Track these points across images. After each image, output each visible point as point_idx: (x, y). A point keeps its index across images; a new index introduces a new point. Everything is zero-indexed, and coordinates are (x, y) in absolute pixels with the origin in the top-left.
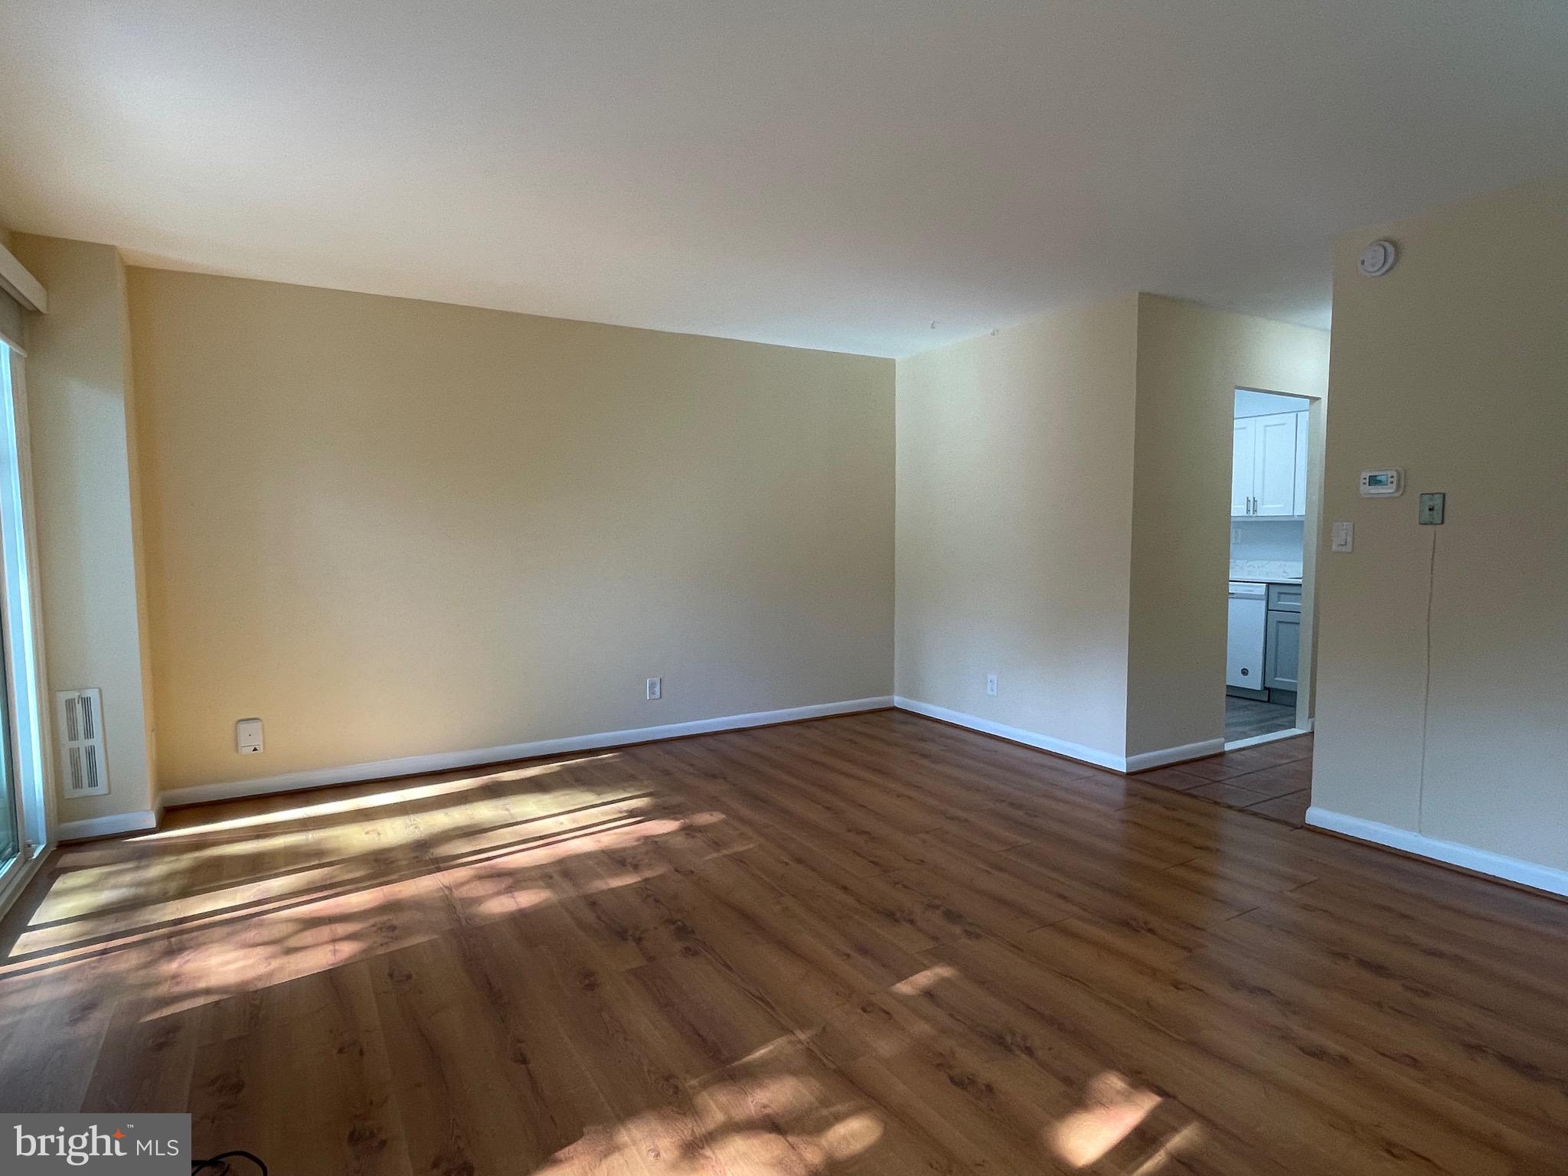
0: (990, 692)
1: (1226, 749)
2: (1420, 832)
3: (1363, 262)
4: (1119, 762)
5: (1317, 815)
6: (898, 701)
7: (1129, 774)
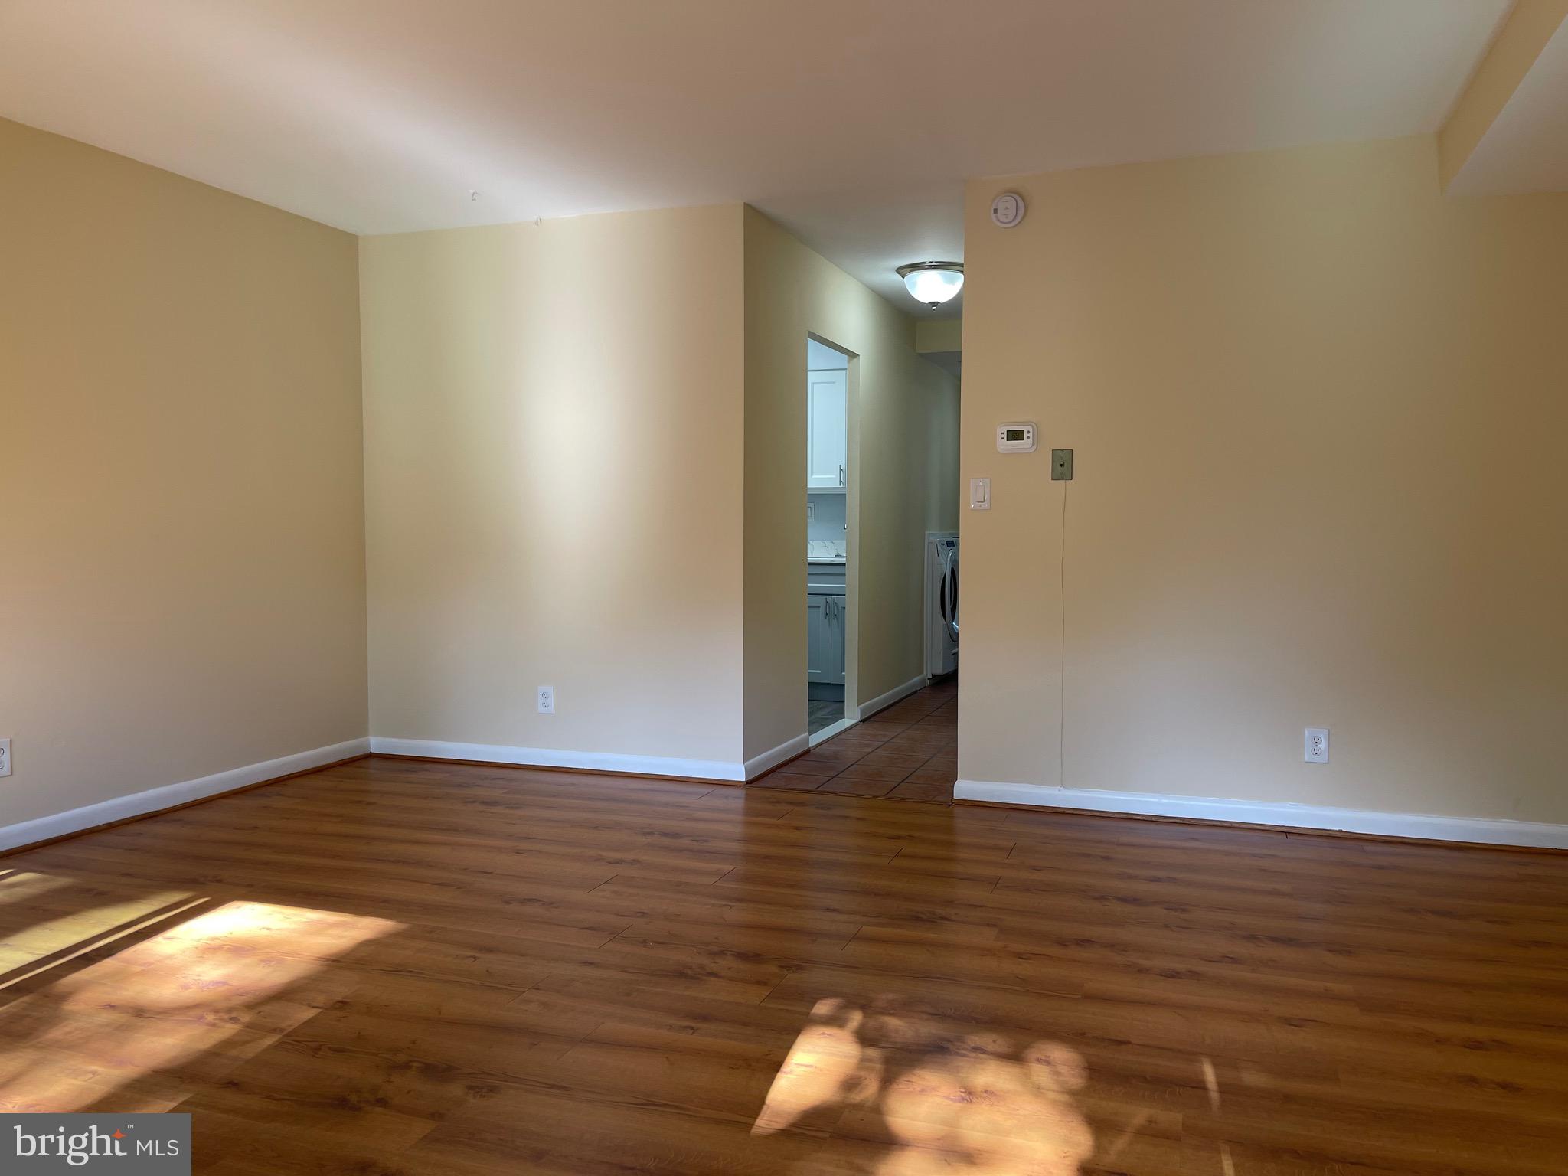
0: (541, 709)
1: (810, 746)
2: (1062, 786)
3: (996, 211)
4: (737, 772)
5: (965, 788)
6: (377, 743)
7: (749, 782)
